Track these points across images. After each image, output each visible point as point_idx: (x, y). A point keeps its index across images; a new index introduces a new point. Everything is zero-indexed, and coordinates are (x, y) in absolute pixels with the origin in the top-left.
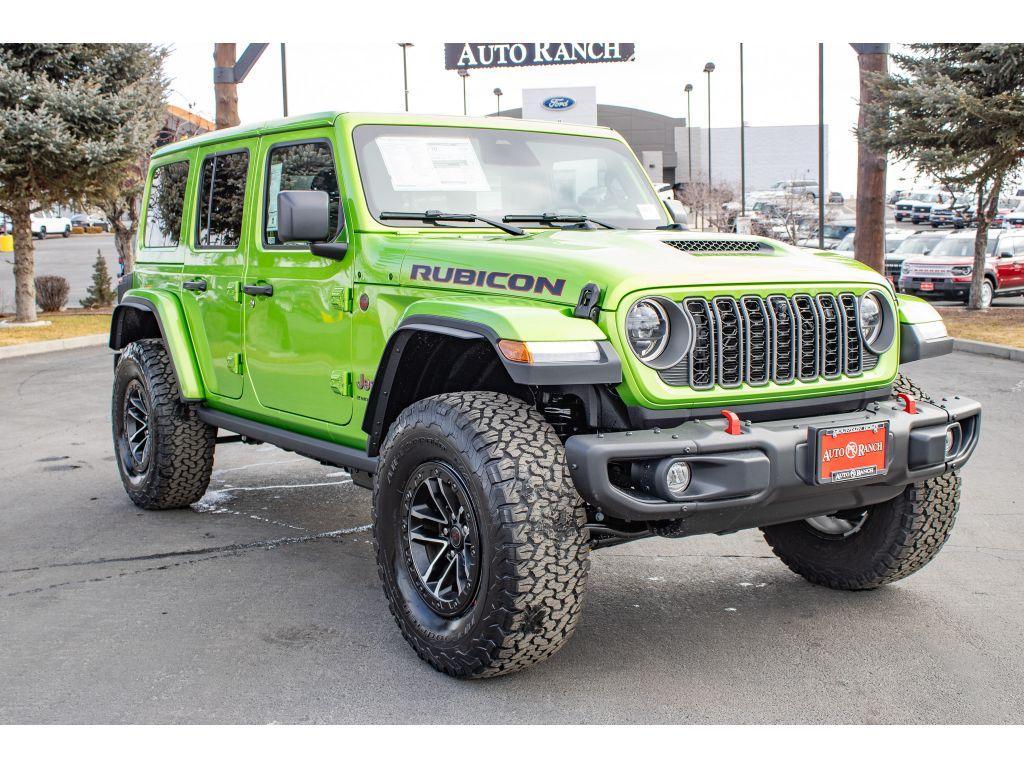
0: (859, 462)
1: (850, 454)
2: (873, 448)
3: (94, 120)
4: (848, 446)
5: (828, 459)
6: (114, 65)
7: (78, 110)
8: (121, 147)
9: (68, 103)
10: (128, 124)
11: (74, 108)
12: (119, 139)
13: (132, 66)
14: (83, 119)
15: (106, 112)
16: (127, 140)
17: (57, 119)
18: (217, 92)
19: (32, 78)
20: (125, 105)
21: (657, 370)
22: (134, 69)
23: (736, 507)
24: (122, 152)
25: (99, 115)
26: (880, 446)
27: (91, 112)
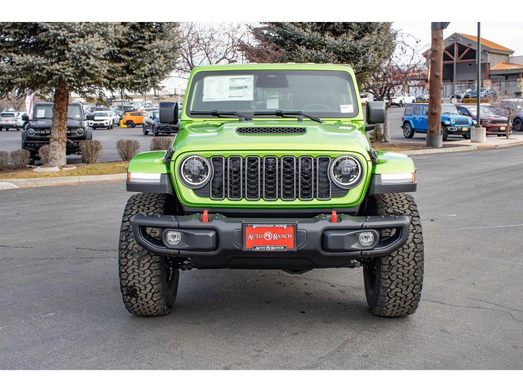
0: (272, 242)
1: (267, 237)
2: (284, 236)
3: (350, 53)
4: (266, 234)
5: (251, 239)
6: (363, 26)
7: (342, 49)
8: (362, 66)
9: (338, 46)
10: (366, 55)
11: (340, 48)
12: (361, 62)
13: (371, 26)
14: (345, 52)
15: (356, 49)
16: (365, 62)
17: (332, 54)
18: (433, 34)
19: (323, 35)
20: (365, 45)
21: (192, 189)
22: (372, 27)
23: (202, 256)
24: (363, 68)
25: (353, 51)
26: (290, 236)
27: (348, 50)
